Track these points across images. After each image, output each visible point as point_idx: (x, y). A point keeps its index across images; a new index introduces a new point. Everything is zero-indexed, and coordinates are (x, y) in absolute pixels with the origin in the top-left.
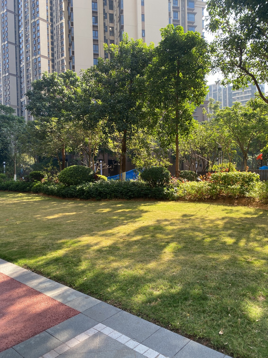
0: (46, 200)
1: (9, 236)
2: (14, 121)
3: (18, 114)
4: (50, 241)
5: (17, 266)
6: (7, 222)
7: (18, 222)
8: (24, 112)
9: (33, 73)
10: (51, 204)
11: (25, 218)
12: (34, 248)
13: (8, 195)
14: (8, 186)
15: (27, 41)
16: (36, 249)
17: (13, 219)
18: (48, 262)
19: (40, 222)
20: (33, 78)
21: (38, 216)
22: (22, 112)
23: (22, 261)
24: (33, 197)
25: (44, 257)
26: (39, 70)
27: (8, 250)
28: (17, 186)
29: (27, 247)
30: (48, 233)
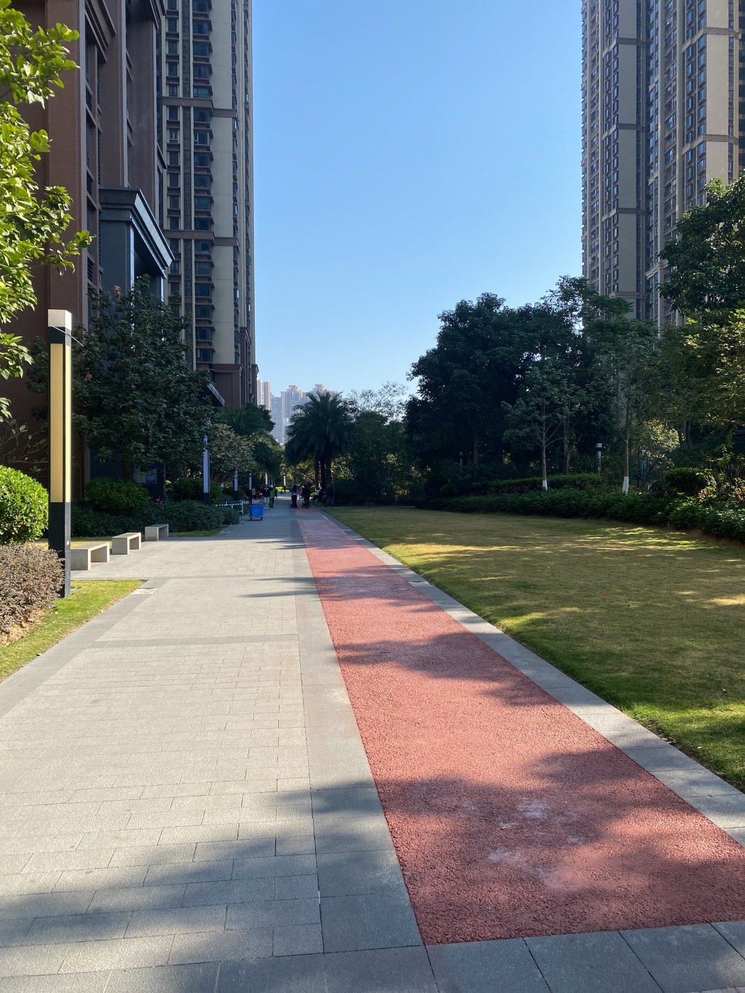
0: (711, 552)
1: (609, 637)
2: (628, 334)
3: (638, 315)
4: (723, 670)
5: (629, 718)
6: (604, 600)
7: (633, 605)
8: (653, 306)
9: (683, 194)
10: (727, 564)
11: (653, 595)
12: (677, 680)
13: (608, 530)
14: (608, 505)
15: (668, 107)
16: (682, 685)
17: (619, 594)
18: (718, 729)
19: (694, 610)
20: (683, 206)
21: (687, 593)
22: (648, 306)
23: (645, 710)
24: (674, 540)
25: (705, 712)
26: (699, 181)
27: (608, 672)
28: (631, 507)
29: (656, 675)
30: (716, 646)
